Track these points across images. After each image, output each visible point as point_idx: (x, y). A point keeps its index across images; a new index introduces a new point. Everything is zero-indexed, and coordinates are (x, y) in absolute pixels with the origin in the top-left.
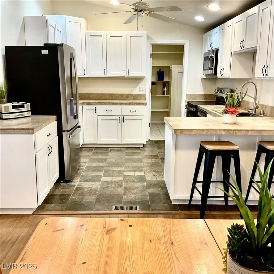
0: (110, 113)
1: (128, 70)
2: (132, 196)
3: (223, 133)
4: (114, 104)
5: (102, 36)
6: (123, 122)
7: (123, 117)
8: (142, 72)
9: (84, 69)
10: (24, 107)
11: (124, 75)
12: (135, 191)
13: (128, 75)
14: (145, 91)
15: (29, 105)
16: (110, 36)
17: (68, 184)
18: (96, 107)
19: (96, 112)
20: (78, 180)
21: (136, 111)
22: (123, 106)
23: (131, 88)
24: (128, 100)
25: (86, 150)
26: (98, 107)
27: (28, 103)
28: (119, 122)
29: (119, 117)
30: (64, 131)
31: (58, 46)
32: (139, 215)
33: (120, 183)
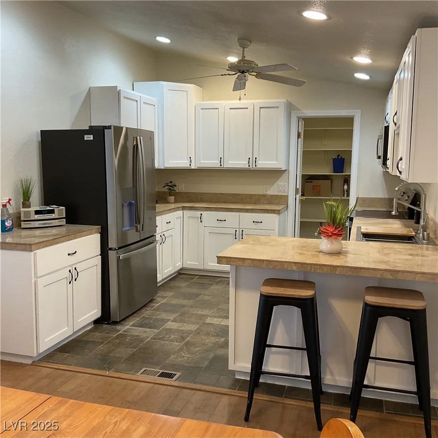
0: (222, 224)
1: (256, 158)
2: (184, 357)
3: (294, 268)
4: (229, 210)
5: (218, 109)
6: (242, 238)
7: (242, 231)
8: (277, 161)
9: (190, 158)
10: (54, 213)
11: (249, 166)
12: (197, 349)
13: (256, 166)
14: (286, 190)
15: (62, 209)
16: (230, 109)
17: (114, 327)
18: (201, 214)
19: (201, 222)
20: (131, 324)
21: (261, 222)
22: (241, 214)
23: (265, 186)
24: (260, 203)
25: (183, 278)
26: (205, 213)
27: (61, 207)
28: (236, 238)
29: (236, 231)
30: (111, 249)
31: (106, 129)
32: (169, 387)
33: (185, 335)
